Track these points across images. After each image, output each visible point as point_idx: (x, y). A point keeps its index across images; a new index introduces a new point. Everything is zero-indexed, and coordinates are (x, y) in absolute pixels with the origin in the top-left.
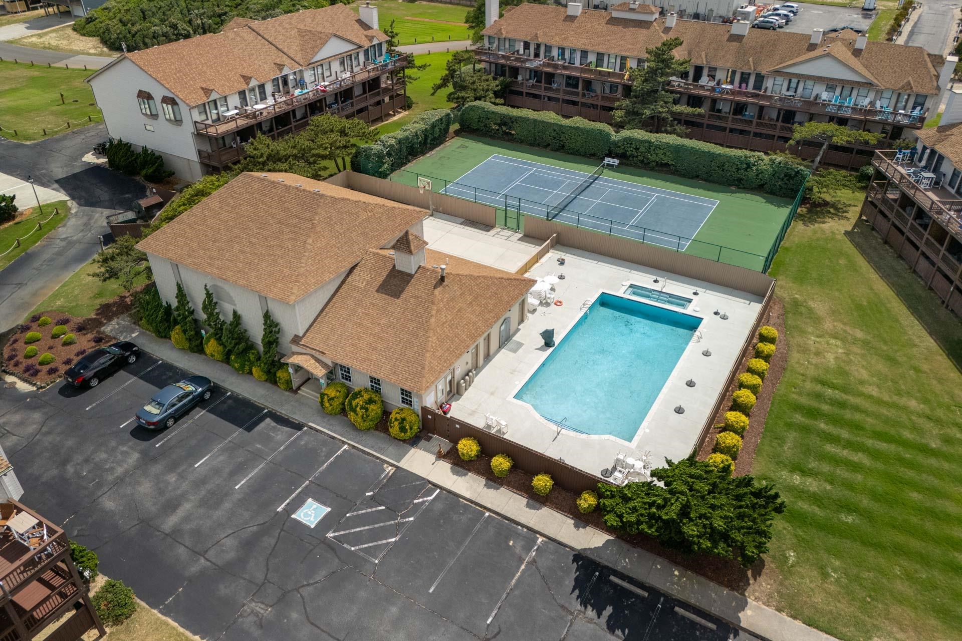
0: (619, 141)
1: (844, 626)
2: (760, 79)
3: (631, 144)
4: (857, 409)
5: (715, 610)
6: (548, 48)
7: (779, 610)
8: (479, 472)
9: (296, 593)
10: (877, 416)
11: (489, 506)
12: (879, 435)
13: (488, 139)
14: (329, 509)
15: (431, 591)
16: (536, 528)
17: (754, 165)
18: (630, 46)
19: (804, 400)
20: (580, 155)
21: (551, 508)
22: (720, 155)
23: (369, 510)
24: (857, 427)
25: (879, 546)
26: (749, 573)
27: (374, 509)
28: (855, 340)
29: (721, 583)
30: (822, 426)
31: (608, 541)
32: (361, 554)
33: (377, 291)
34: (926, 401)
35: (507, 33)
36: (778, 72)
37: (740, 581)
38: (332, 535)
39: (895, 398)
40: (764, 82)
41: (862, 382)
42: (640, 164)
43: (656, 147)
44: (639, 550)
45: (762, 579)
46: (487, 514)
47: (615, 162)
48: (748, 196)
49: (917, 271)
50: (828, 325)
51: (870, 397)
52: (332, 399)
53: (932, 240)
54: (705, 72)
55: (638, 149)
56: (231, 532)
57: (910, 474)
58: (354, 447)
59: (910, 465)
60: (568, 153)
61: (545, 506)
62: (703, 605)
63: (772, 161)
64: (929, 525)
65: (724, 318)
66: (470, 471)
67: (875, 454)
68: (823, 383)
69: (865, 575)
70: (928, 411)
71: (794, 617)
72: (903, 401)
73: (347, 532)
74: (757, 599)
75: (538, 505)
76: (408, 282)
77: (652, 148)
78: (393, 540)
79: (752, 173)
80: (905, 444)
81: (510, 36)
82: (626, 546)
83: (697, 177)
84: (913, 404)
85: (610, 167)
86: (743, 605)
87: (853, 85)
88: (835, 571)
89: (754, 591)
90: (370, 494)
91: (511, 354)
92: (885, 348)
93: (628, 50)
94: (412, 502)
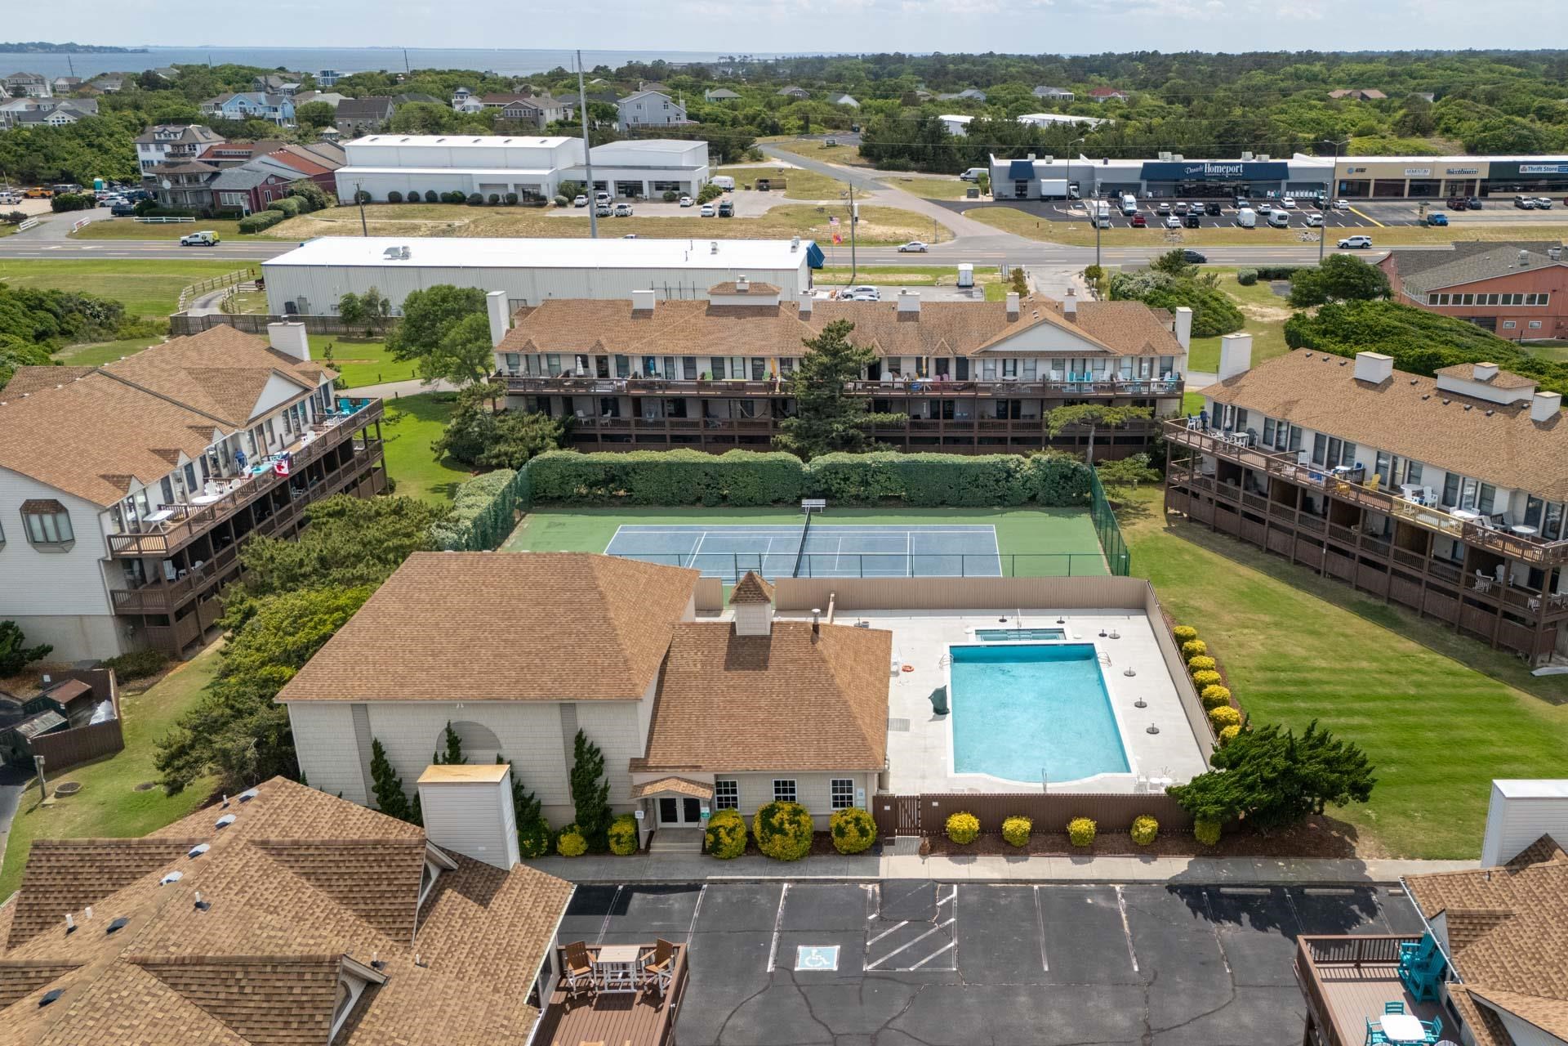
0: (817, 472)
1: (1457, 848)
2: (963, 363)
3: (837, 473)
4: (1320, 682)
5: (1342, 878)
6: (623, 362)
7: (1395, 857)
8: (989, 852)
9: (887, 1031)
10: (1344, 683)
11: (1032, 877)
12: (1359, 698)
13: (586, 509)
14: (838, 947)
15: (1046, 968)
16: (1105, 877)
17: (1016, 472)
18: (763, 343)
19: (1265, 689)
20: (756, 505)
21: (1104, 855)
22: (969, 466)
23: (891, 930)
24: (1334, 697)
25: (1433, 781)
26: (1347, 839)
27: (896, 927)
28: (1267, 625)
29: (1328, 856)
30: (1302, 705)
31: (1189, 863)
32: (928, 969)
33: (727, 669)
34: (1376, 660)
35: (542, 345)
36: (986, 354)
37: (1344, 848)
38: (870, 967)
39: (1346, 664)
40: (970, 369)
41: (1306, 659)
42: (855, 502)
43: (875, 472)
44: (1228, 859)
45: (1361, 839)
46: (1036, 887)
47: (821, 503)
48: (1023, 513)
49: (1272, 547)
50: (1227, 618)
51: (1323, 669)
52: (733, 830)
53: (1280, 505)
54: (885, 366)
55: (848, 479)
56: (729, 1012)
57: (1411, 720)
58: (798, 881)
59: (1407, 712)
60: (737, 506)
61: (1095, 856)
62: (1328, 878)
63: (1037, 462)
64: (1460, 753)
65: (1115, 637)
66: (976, 854)
67: (1368, 714)
68: (1272, 670)
69: (1442, 806)
70: (1383, 667)
71: (1413, 858)
72: (1355, 664)
73: (886, 958)
74: (1370, 857)
75: (1086, 859)
76: (769, 646)
77: (869, 475)
78: (952, 944)
79: (1016, 484)
80: (1386, 698)
81: (543, 350)
82: (1213, 861)
83: (943, 503)
84: (1364, 664)
85: (814, 511)
86: (1363, 867)
87: (1082, 358)
88: (1416, 811)
89: (1363, 851)
90: (874, 916)
91: (905, 734)
92: (1300, 624)
93: (761, 348)
94: (934, 906)
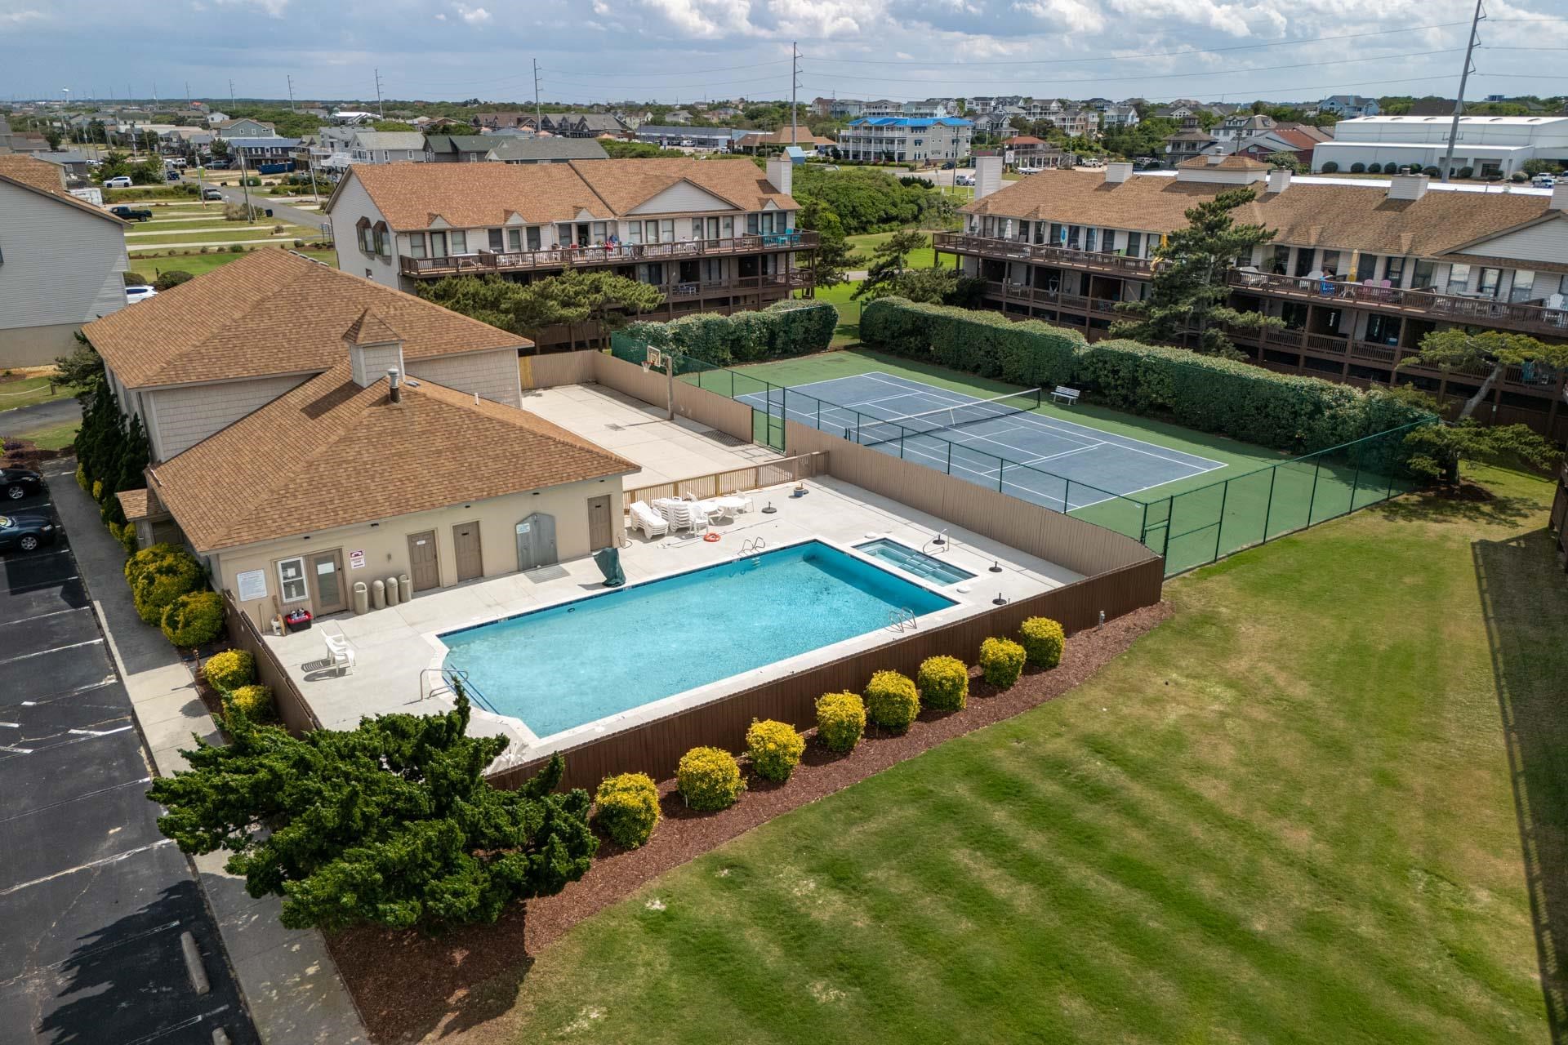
2: (1423, 270)
6: (1056, 229)
17: (1330, 407)
33: (303, 409)
35: (999, 207)
36: (1455, 256)
40: (1433, 277)
50: (1241, 663)
54: (1318, 261)
55: (1117, 372)
58: (106, 644)
60: (1007, 381)
66: (212, 711)
68: (1099, 748)
76: (349, 398)
79: (1323, 423)
81: (998, 213)
83: (1219, 429)
85: (1063, 402)
90: (30, 704)
91: (529, 583)
94: (66, 730)
